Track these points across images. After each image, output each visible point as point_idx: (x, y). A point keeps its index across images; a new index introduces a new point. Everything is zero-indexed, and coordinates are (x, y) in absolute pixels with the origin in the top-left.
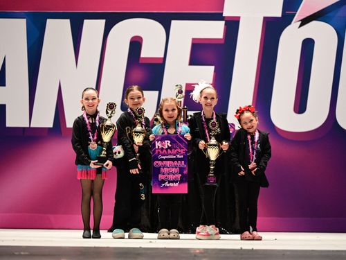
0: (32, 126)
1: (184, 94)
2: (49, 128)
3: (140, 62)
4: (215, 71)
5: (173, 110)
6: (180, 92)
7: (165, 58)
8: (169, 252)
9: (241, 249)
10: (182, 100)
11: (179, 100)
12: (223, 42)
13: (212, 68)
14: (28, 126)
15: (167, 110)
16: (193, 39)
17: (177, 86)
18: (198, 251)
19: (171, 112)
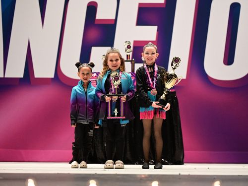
0: (6, 77)
1: (132, 49)
2: (20, 79)
3: (96, 23)
4: (158, 30)
5: (117, 60)
6: (129, 47)
7: (116, 20)
8: (119, 177)
9: (180, 174)
10: (131, 54)
11: (128, 54)
12: (164, 6)
13: (155, 28)
14: (3, 77)
15: (111, 61)
16: (140, 4)
17: (126, 42)
18: (143, 176)
19: (114, 62)
